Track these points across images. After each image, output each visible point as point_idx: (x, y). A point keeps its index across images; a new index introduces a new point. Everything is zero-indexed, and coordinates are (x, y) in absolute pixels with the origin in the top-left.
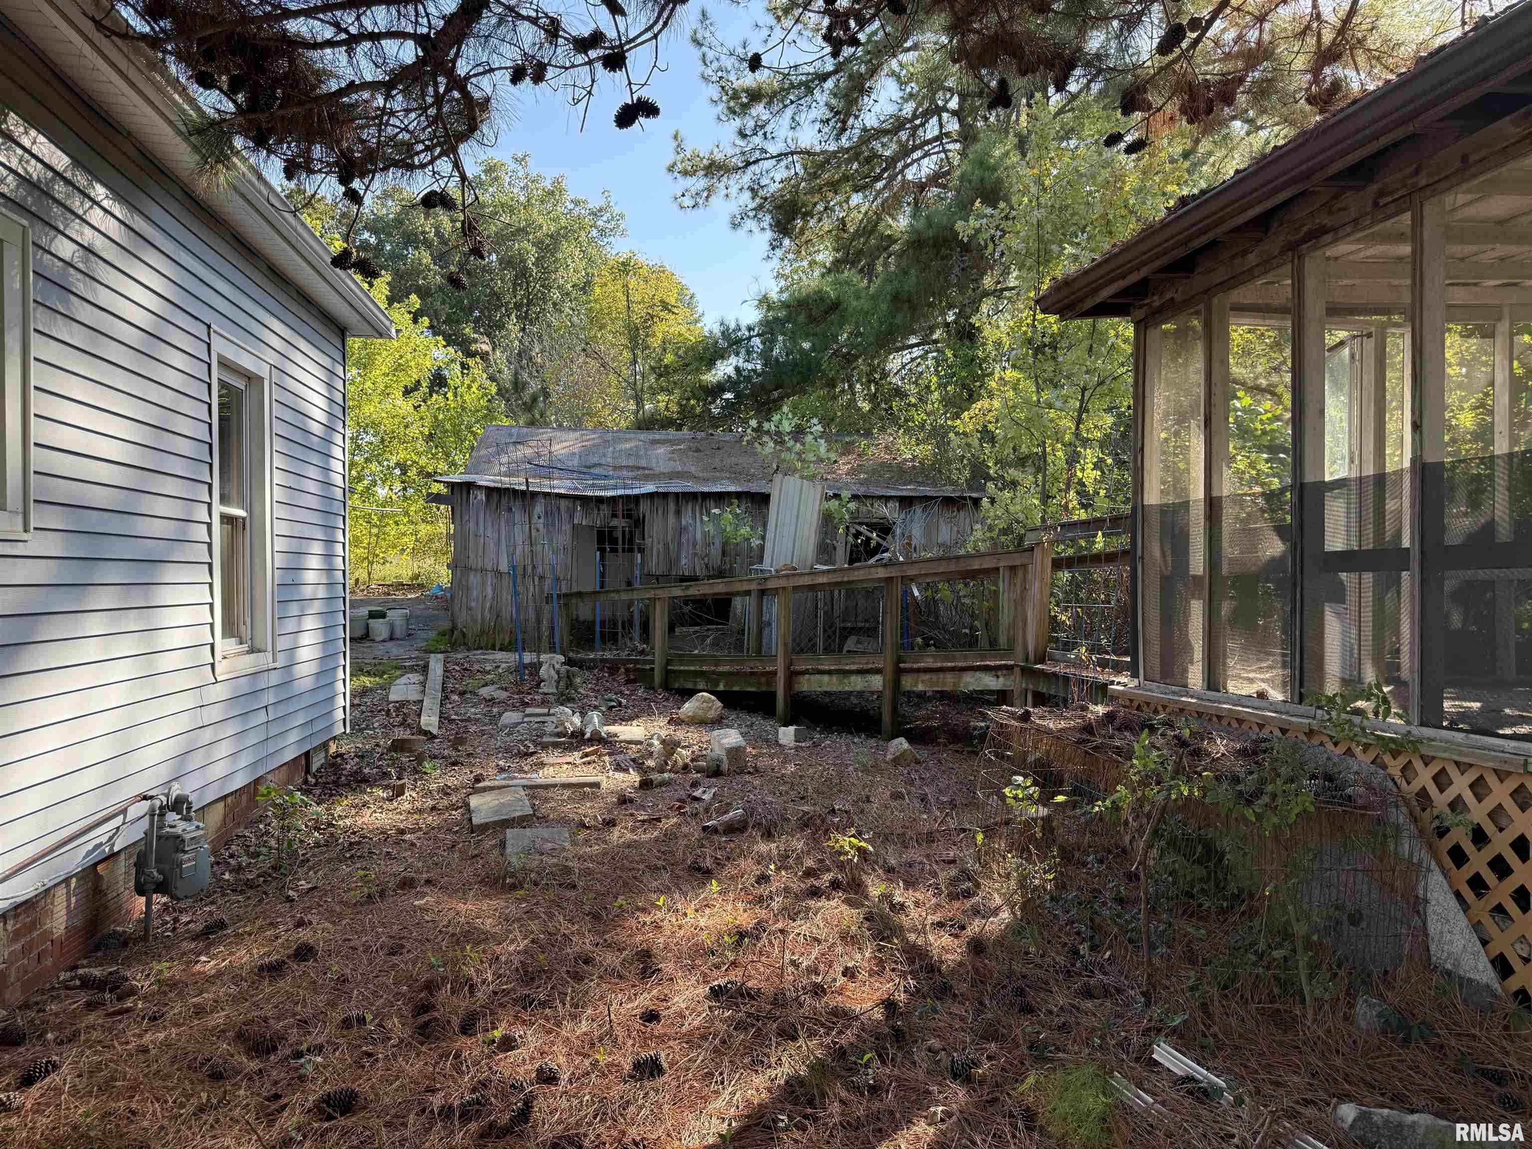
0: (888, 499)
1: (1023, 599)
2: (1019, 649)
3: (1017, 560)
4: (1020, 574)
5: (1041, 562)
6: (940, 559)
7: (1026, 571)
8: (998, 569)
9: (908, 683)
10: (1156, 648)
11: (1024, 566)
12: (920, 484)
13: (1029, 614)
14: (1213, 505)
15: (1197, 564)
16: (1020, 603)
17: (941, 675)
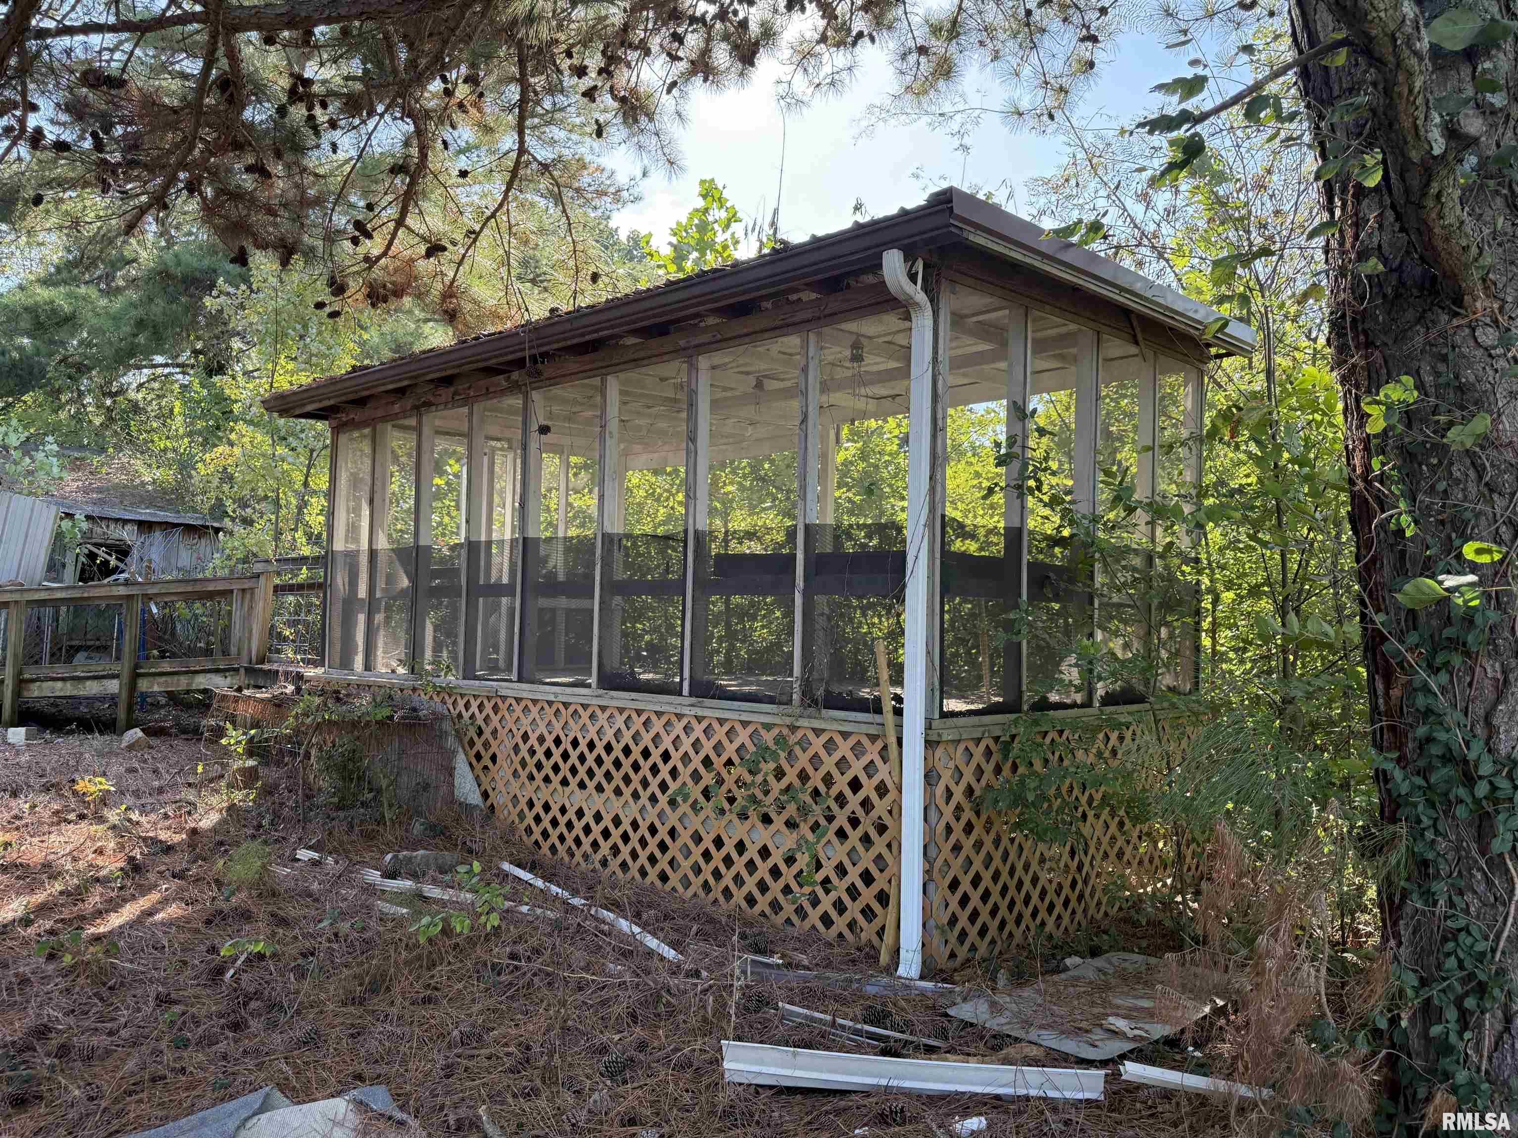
0: (125, 522)
1: (250, 615)
2: (245, 653)
3: (247, 585)
4: (248, 596)
5: (264, 588)
6: (180, 581)
7: (252, 594)
8: (232, 591)
9: (143, 685)
10: (338, 647)
11: (252, 589)
12: (161, 508)
13: (254, 627)
14: (373, 554)
15: (362, 592)
16: (247, 618)
17: (176, 678)
